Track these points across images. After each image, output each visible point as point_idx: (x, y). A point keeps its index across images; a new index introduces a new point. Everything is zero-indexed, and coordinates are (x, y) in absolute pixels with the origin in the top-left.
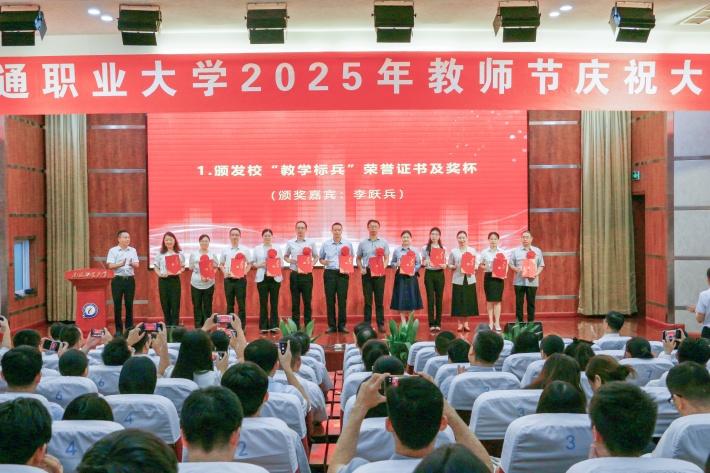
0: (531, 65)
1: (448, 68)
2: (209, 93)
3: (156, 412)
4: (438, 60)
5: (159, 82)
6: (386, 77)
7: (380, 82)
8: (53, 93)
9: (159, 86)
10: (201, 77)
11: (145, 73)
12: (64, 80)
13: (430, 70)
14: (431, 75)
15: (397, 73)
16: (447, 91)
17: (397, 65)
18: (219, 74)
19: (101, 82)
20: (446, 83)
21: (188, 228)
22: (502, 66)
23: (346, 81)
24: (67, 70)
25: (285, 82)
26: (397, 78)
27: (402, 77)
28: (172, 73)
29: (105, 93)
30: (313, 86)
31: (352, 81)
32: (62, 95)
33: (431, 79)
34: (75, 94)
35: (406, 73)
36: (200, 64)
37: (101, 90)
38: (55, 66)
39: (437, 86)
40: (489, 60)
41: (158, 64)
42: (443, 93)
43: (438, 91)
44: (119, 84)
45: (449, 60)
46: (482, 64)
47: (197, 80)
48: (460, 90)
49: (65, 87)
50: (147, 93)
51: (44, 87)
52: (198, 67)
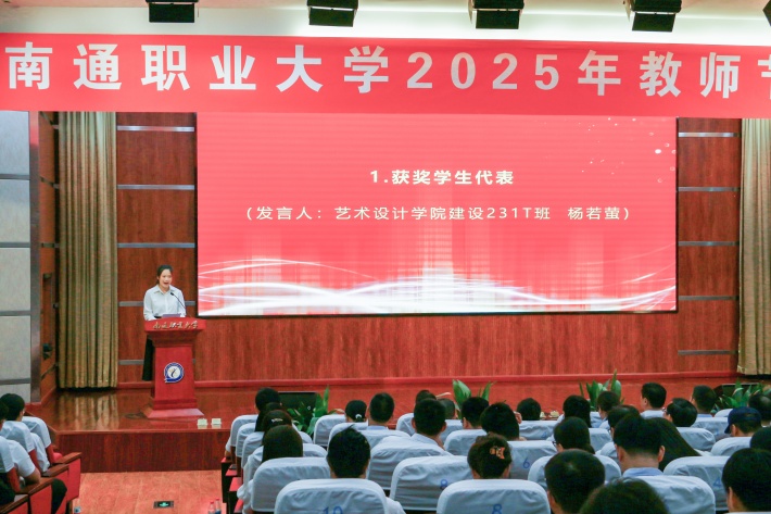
0: (761, 63)
1: (663, 64)
2: (365, 89)
4: (652, 53)
5: (299, 72)
6: (589, 74)
7: (581, 81)
8: (155, 84)
9: (300, 79)
10: (355, 68)
11: (281, 61)
12: (171, 66)
13: (643, 67)
14: (643, 72)
15: (602, 69)
16: (662, 93)
17: (602, 59)
18: (379, 64)
19: (221, 68)
20: (660, 83)
22: (727, 64)
23: (539, 78)
24: (176, 54)
25: (463, 78)
26: (601, 75)
27: (608, 75)
28: (317, 61)
29: (227, 86)
30: (498, 84)
31: (546, 78)
32: (168, 86)
33: (643, 77)
34: (185, 85)
35: (613, 69)
36: (355, 51)
37: (222, 81)
38: (160, 49)
39: (649, 87)
40: (712, 55)
41: (299, 49)
42: (656, 95)
43: (650, 93)
44: (246, 74)
45: (665, 54)
46: (704, 60)
47: (350, 72)
48: (676, 92)
49: (172, 76)
50: (283, 87)
51: (144, 76)
52: (351, 55)
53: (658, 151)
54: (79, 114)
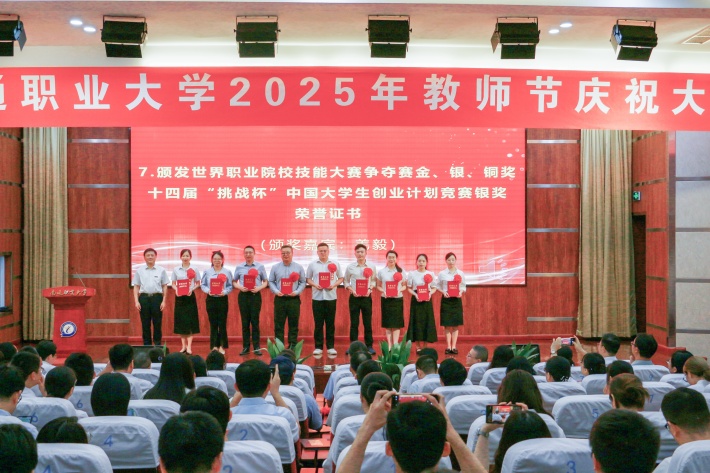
0: (529, 83)
1: (444, 84)
2: (196, 107)
3: (138, 435)
4: (434, 76)
5: (143, 95)
6: (380, 93)
7: (373, 98)
8: (32, 106)
9: (144, 100)
10: (188, 91)
11: (129, 86)
12: (44, 92)
13: (426, 87)
14: (426, 91)
15: (391, 89)
16: (443, 108)
17: (391, 81)
18: (207, 87)
19: (83, 94)
20: (441, 99)
21: (173, 245)
22: (500, 83)
23: (338, 96)
24: (47, 82)
25: (275, 97)
26: (391, 93)
27: (396, 93)
28: (158, 86)
29: (87, 106)
30: (304, 101)
31: (344, 97)
32: (42, 107)
33: (426, 95)
34: (55, 106)
35: (401, 89)
36: (187, 77)
37: (83, 102)
38: (35, 78)
39: (433, 103)
40: (486, 77)
41: (143, 77)
42: (438, 109)
43: (433, 107)
44: (102, 97)
45: (445, 76)
46: (479, 81)
47: (183, 94)
48: (456, 107)
49: (45, 99)
50: (131, 106)
51: (23, 99)
52: (184, 81)
53: (510, 155)
54: (38, 130)
